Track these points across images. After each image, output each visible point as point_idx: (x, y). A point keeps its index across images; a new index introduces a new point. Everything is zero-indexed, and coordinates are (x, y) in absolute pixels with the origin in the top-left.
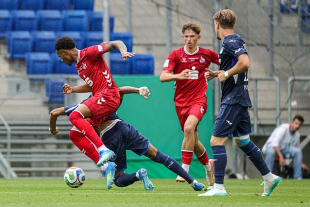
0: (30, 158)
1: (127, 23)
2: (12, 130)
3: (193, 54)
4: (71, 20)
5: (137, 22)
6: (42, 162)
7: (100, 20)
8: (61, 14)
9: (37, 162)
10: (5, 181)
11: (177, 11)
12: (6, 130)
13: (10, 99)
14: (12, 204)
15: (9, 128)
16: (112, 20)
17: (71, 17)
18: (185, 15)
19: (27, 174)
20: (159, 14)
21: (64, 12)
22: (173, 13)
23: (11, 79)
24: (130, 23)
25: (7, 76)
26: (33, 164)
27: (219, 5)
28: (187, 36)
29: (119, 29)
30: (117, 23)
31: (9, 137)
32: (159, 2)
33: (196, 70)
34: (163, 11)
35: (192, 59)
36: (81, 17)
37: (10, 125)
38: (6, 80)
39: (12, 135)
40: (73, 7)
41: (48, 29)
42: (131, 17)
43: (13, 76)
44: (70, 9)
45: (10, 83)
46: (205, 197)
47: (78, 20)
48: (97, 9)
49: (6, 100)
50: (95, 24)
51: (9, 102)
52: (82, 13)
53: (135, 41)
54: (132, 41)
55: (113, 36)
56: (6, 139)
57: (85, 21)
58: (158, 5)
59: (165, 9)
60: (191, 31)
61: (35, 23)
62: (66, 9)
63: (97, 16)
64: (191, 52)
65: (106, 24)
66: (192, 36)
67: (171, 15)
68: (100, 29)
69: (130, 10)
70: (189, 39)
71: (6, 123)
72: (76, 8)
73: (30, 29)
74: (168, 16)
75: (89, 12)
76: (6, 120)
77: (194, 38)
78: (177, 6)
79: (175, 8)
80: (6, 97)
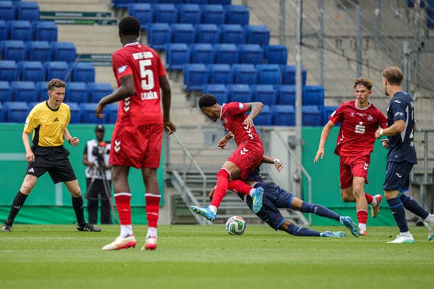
0: (226, 206)
1: (318, 76)
2: (208, 179)
3: (363, 109)
4: (265, 73)
5: (328, 76)
6: (236, 210)
7: (293, 73)
8: (256, 68)
9: (232, 210)
10: (201, 228)
11: (367, 66)
12: (202, 179)
13: (205, 149)
14: (207, 249)
15: (205, 177)
16: (304, 74)
17: (265, 70)
18: (375, 69)
19: (222, 221)
20: (350, 68)
21: (258, 66)
22: (363, 67)
23: (207, 130)
24: (322, 76)
25: (203, 127)
26: (228, 212)
27: (408, 59)
28: (358, 91)
29: (312, 82)
30: (309, 76)
31: (205, 185)
32: (350, 57)
33: (363, 125)
34: (354, 66)
35: (361, 115)
36: (275, 71)
37: (206, 174)
38: (203, 131)
39: (208, 184)
40: (266, 61)
41: (242, 82)
42: (322, 70)
43: (209, 127)
44: (264, 62)
45: (205, 133)
46: (392, 244)
47: (271, 73)
48: (289, 63)
49: (201, 150)
50: (289, 78)
51: (205, 153)
52: (276, 66)
53: (326, 94)
54: (323, 95)
55: (305, 89)
56: (202, 187)
57: (278, 74)
58: (349, 60)
59: (356, 64)
60: (362, 86)
61: (230, 77)
62: (261, 62)
63: (290, 70)
64: (361, 107)
65: (298, 78)
66: (363, 91)
67: (361, 69)
68: (293, 82)
69: (322, 65)
70: (359, 94)
71: (202, 173)
72: (270, 62)
73: (226, 83)
74: (358, 69)
75: (282, 66)
76: (202, 169)
77: (364, 93)
78: (367, 60)
79: (365, 62)
80: (202, 147)
